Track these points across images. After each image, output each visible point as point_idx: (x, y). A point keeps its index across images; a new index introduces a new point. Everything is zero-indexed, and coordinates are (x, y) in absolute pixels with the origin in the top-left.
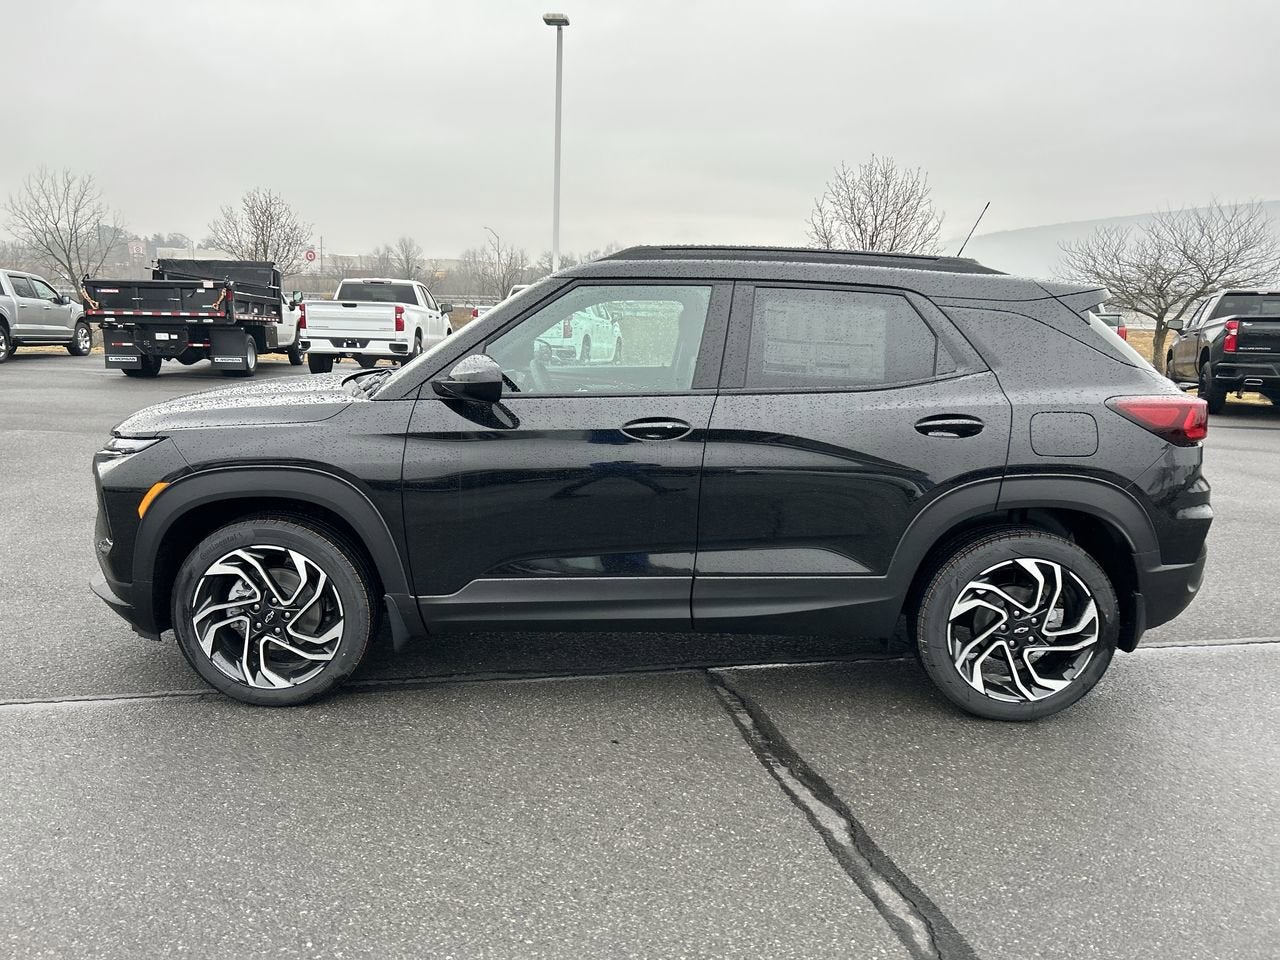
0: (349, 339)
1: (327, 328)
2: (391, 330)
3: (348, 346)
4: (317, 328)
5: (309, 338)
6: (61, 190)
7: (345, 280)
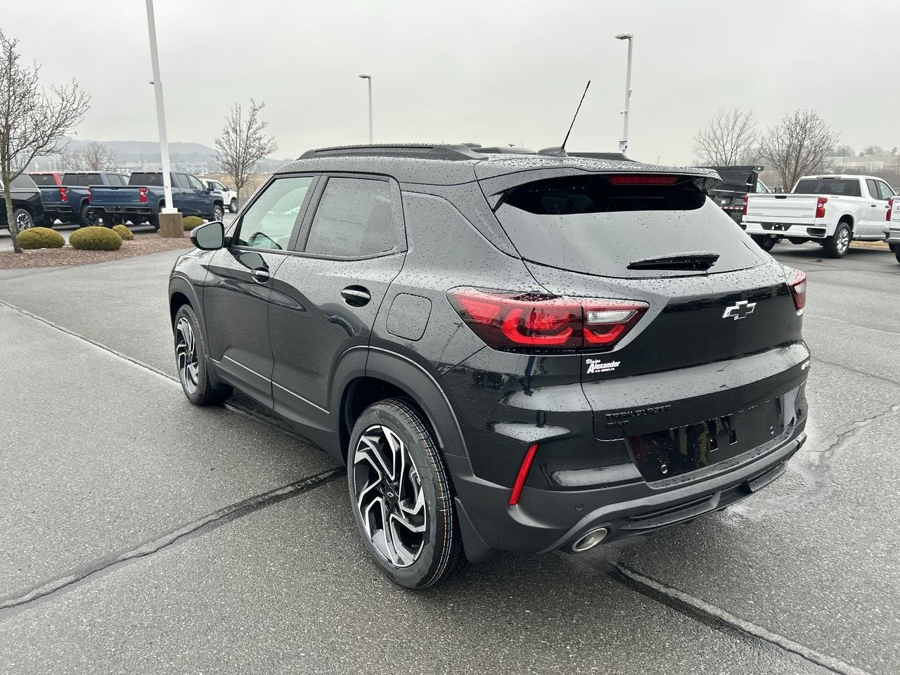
0: (777, 224)
1: (761, 215)
2: (811, 216)
3: (775, 229)
4: (755, 214)
5: (747, 222)
6: (731, 124)
7: (803, 178)
